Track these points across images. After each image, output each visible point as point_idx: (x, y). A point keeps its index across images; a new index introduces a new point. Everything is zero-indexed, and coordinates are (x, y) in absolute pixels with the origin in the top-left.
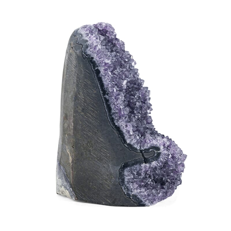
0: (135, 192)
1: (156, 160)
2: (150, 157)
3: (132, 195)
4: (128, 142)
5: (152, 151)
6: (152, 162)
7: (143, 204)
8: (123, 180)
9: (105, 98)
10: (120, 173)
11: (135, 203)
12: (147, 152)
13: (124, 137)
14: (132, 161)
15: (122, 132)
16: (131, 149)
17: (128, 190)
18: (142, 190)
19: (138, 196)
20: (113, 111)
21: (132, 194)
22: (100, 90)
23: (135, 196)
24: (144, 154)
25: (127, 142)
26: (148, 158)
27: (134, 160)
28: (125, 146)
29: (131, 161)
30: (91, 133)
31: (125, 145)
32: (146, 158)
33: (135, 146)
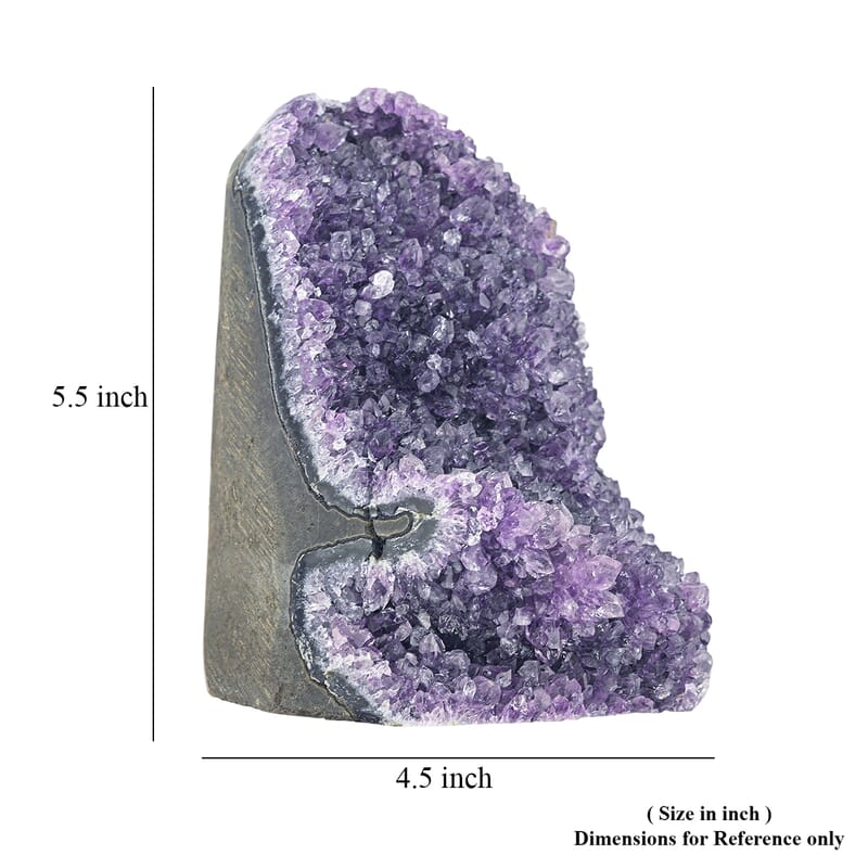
0: (338, 663)
1: (418, 548)
2: (393, 536)
3: (329, 673)
4: (323, 474)
5: (404, 513)
6: (402, 553)
7: (368, 714)
8: (300, 614)
9: (271, 323)
10: (293, 589)
11: (344, 706)
12: (387, 518)
13: (311, 457)
14: (329, 546)
15: (307, 439)
16: (329, 503)
17: (315, 652)
18: (361, 658)
19: (349, 681)
20: (287, 367)
21: (329, 669)
22: (262, 295)
23: (339, 679)
24: (375, 522)
25: (318, 477)
26: (386, 538)
27: (338, 542)
28: (310, 489)
29: (325, 547)
30: (239, 451)
31: (312, 485)
32: (379, 538)
33: (347, 493)
